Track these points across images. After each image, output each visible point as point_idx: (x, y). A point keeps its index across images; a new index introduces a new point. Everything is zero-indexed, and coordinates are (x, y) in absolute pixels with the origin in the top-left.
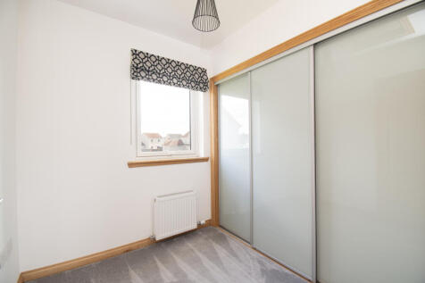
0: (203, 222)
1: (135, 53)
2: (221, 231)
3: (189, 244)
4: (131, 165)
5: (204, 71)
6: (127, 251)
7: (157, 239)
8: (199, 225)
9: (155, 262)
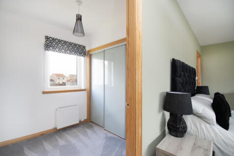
0: (82, 120)
1: (47, 38)
2: (91, 124)
3: (74, 130)
4: (44, 93)
5: (84, 47)
6: (42, 135)
7: (58, 128)
8: (80, 121)
9: (56, 138)
